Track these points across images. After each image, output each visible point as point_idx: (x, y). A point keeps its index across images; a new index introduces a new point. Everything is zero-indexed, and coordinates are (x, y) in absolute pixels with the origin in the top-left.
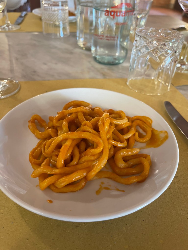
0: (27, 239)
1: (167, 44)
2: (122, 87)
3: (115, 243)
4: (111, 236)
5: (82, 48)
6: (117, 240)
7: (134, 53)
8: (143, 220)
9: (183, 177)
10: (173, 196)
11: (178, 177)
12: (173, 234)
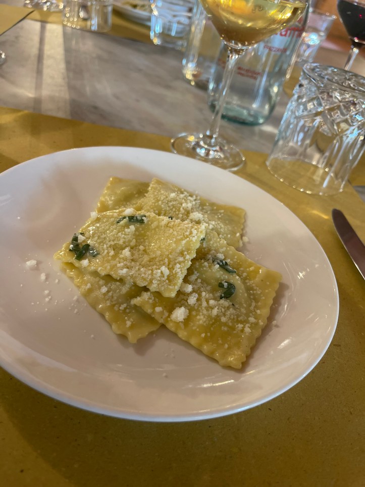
0: (55, 407)
1: (359, 103)
2: (257, 167)
3: (216, 439)
4: (210, 427)
5: (189, 82)
6: (220, 435)
7: (292, 108)
8: (269, 409)
9: (349, 348)
10: (328, 377)
11: (340, 346)
12: (321, 443)
